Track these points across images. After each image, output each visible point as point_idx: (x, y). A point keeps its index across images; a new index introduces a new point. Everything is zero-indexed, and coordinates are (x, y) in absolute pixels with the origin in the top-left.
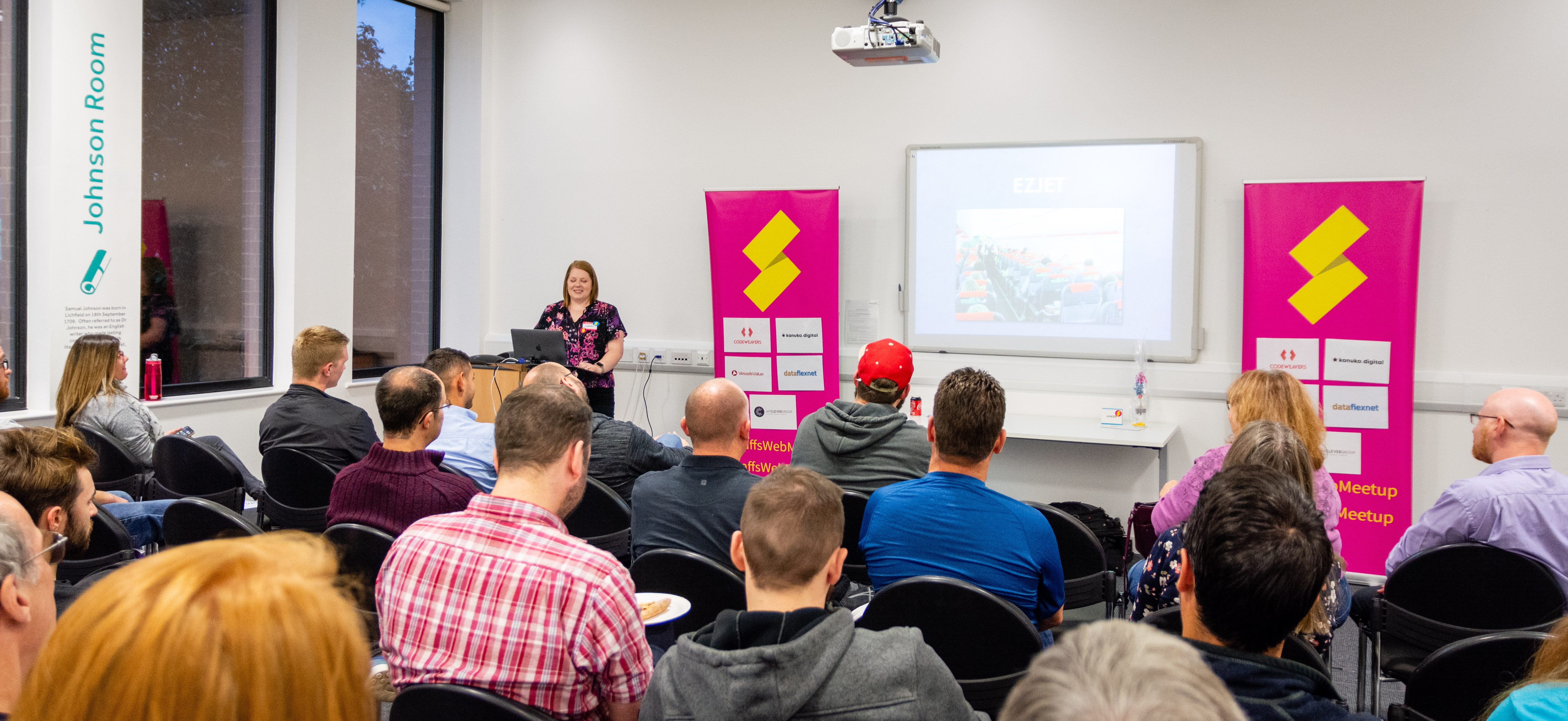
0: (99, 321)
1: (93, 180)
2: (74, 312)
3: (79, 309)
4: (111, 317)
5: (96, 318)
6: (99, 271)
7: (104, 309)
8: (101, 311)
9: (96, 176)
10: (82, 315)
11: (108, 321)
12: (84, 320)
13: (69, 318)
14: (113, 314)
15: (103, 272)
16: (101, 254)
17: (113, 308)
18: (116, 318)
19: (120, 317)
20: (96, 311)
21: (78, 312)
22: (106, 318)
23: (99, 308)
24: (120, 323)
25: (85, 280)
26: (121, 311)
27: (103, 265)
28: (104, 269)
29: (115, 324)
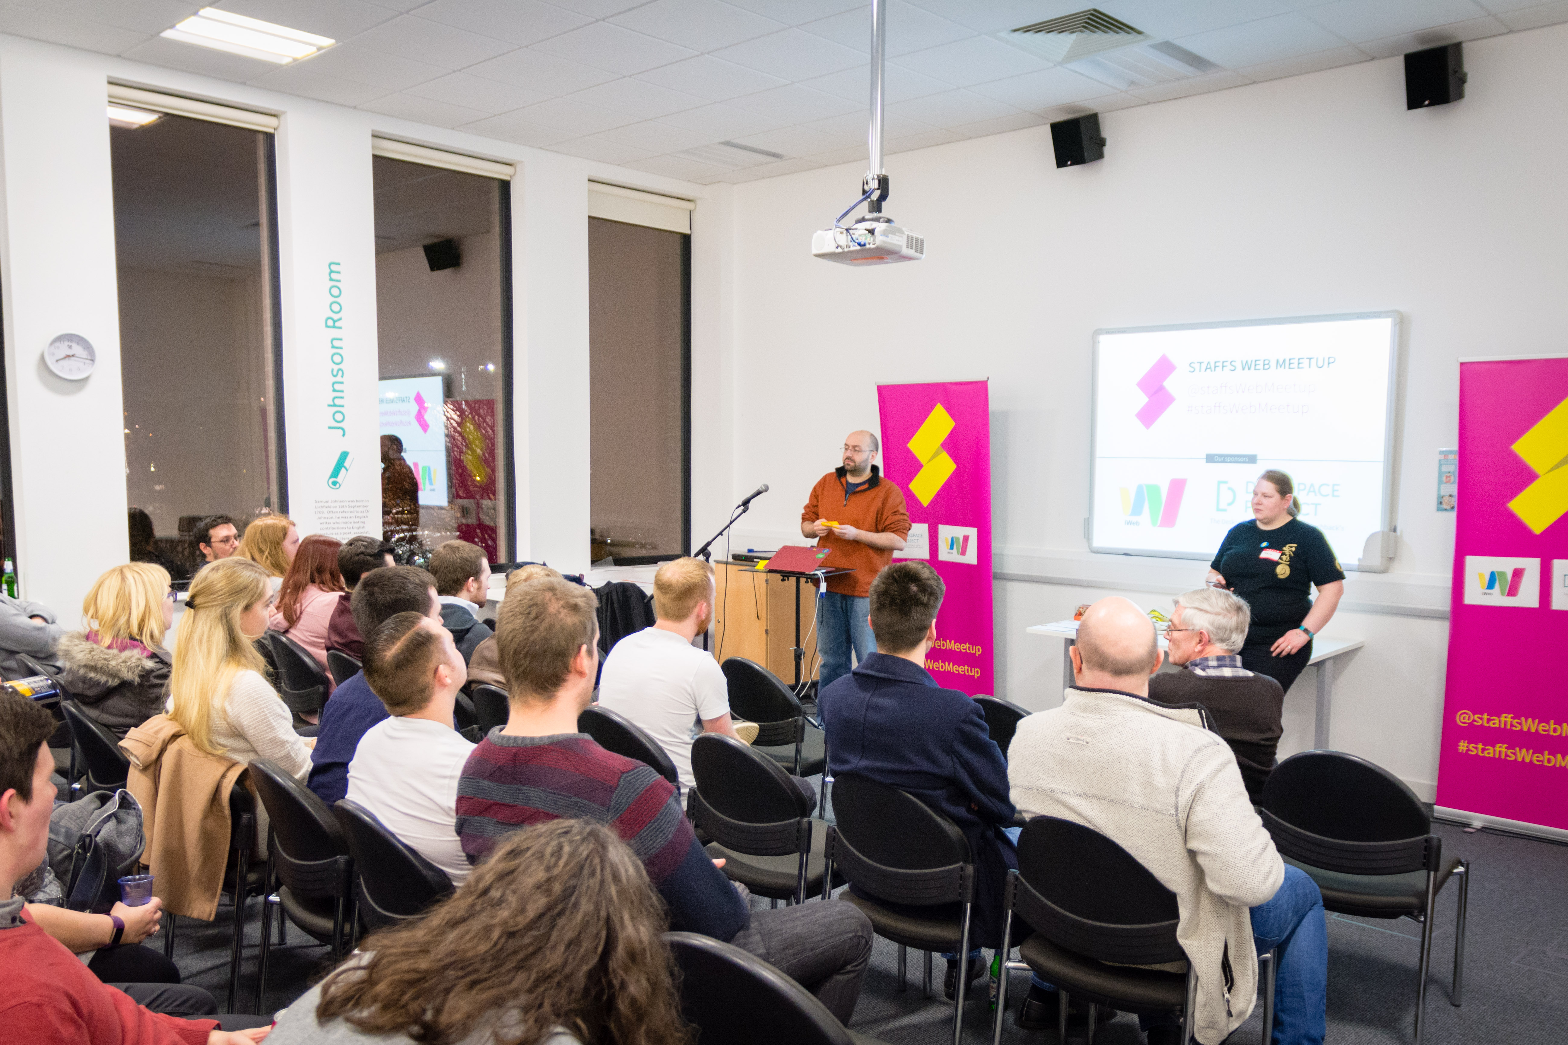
0: (345, 512)
1: (335, 391)
2: (323, 504)
3: (327, 502)
4: (355, 509)
5: (342, 510)
6: (343, 469)
7: (349, 501)
8: (347, 504)
9: (337, 387)
10: (330, 507)
11: (354, 512)
12: (331, 512)
13: (319, 510)
14: (358, 507)
15: (347, 470)
16: (344, 456)
17: (357, 501)
18: (360, 509)
19: (364, 509)
20: (343, 504)
21: (326, 505)
22: (352, 509)
23: (345, 501)
24: (364, 514)
25: (331, 477)
26: (365, 504)
27: (346, 464)
28: (348, 468)
29: (360, 515)
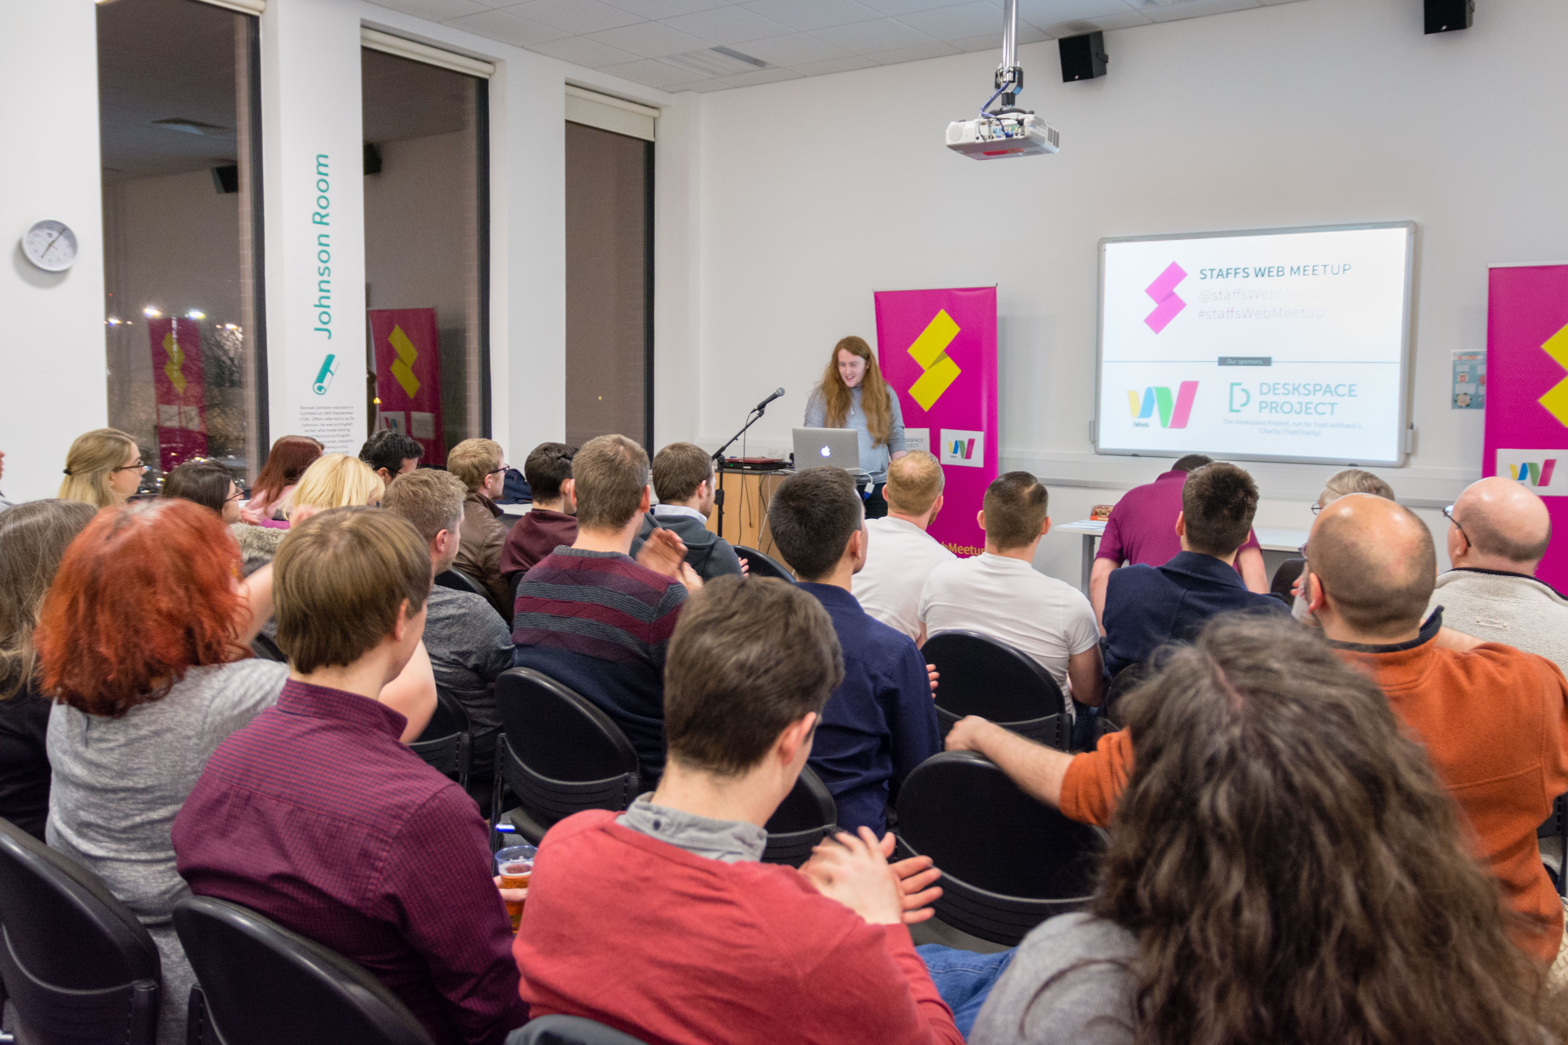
0: (330, 419)
1: (321, 290)
2: (308, 411)
3: (312, 408)
4: (341, 416)
5: (327, 416)
6: (329, 374)
7: (334, 408)
8: (332, 410)
9: (324, 286)
10: (315, 414)
11: (338, 419)
12: (316, 419)
13: (304, 416)
14: (343, 413)
15: (332, 374)
16: (330, 359)
17: (342, 408)
18: (345, 416)
19: (349, 416)
20: (327, 410)
21: (312, 411)
22: (336, 416)
23: (330, 407)
24: (349, 422)
25: (316, 382)
26: (350, 410)
27: (332, 368)
28: (333, 371)
29: (345, 422)
